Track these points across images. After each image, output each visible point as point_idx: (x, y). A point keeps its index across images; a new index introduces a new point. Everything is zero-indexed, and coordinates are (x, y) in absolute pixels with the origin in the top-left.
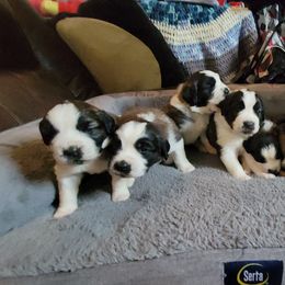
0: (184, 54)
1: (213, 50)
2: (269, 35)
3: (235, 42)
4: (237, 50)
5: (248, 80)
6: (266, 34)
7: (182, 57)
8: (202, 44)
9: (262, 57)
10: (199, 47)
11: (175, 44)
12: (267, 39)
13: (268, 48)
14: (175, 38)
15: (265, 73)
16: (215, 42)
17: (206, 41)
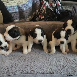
0: (11, 10)
1: (23, 8)
2: (45, 2)
3: (31, 5)
4: (31, 8)
5: (36, 19)
6: (43, 2)
7: (10, 11)
8: (18, 6)
9: (42, 11)
10: (17, 7)
11: (8, 6)
12: (44, 4)
13: (44, 7)
14: (8, 4)
15: (43, 17)
16: (23, 5)
17: (20, 5)
